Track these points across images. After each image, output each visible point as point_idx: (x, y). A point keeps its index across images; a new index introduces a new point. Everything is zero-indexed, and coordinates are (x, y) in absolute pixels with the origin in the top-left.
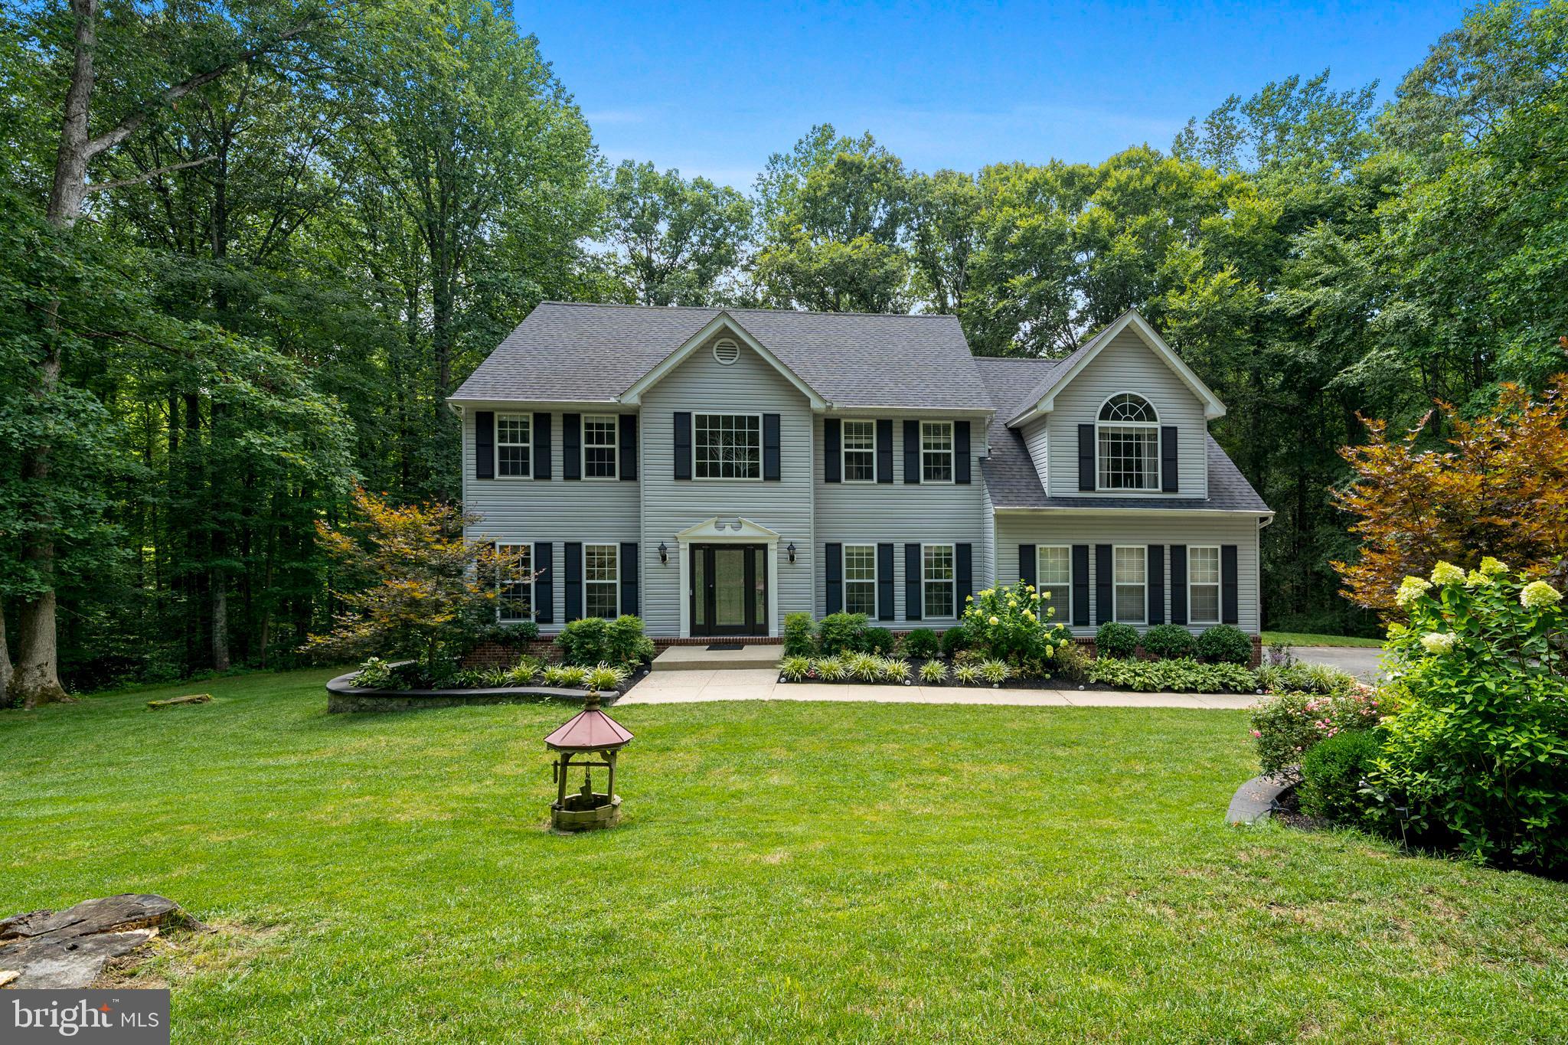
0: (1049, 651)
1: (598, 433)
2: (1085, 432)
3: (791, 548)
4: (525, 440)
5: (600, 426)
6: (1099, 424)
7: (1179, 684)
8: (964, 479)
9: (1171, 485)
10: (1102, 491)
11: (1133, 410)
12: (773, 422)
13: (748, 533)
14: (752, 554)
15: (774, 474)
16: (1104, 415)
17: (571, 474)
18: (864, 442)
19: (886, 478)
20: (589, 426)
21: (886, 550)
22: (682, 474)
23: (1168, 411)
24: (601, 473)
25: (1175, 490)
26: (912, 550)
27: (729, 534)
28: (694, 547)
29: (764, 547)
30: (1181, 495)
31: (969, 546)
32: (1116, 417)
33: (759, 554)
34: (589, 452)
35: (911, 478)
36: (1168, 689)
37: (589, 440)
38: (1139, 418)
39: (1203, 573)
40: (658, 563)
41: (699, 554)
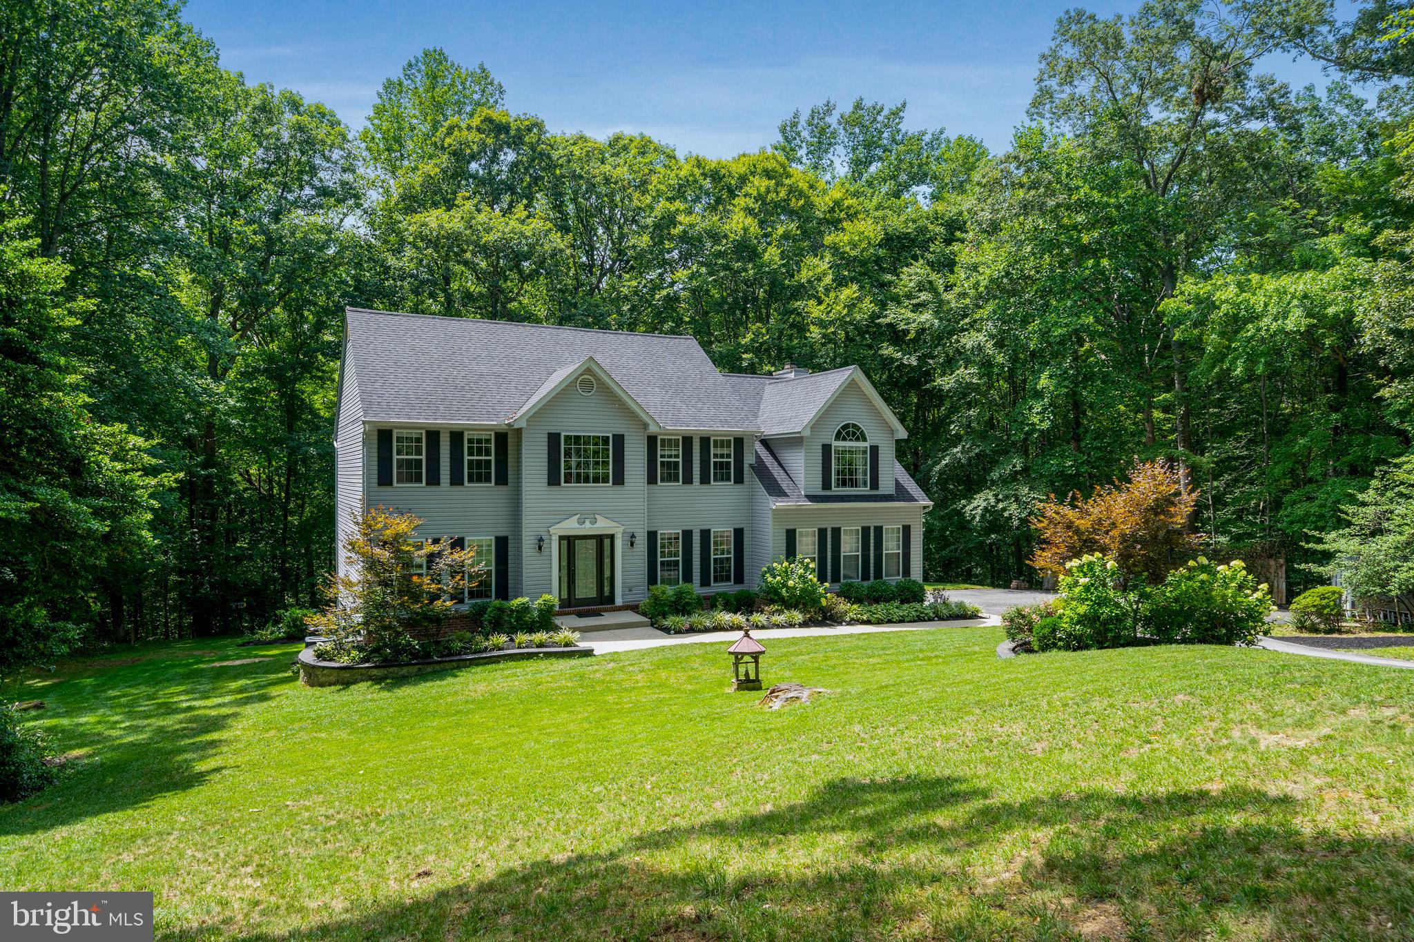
0: (824, 602)
1: (479, 446)
2: (826, 449)
3: (633, 536)
4: (419, 452)
5: (479, 441)
6: (835, 444)
7: (896, 618)
8: (739, 479)
9: (875, 485)
10: (836, 490)
11: (854, 434)
12: (619, 440)
13: (602, 526)
14: (603, 542)
15: (619, 480)
16: (838, 436)
17: (456, 480)
18: (673, 453)
19: (688, 480)
20: (470, 441)
21: (688, 535)
22: (553, 480)
23: (874, 436)
24: (479, 480)
25: (877, 488)
26: (705, 534)
27: (588, 529)
28: (561, 538)
29: (612, 537)
30: (882, 491)
31: (742, 530)
32: (844, 439)
33: (607, 542)
34: (470, 462)
35: (705, 480)
36: (890, 621)
37: (470, 454)
38: (858, 439)
39: (891, 546)
40: (534, 552)
41: (565, 543)
